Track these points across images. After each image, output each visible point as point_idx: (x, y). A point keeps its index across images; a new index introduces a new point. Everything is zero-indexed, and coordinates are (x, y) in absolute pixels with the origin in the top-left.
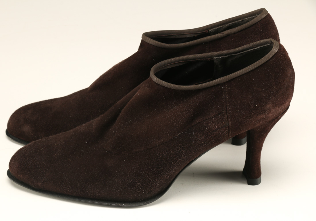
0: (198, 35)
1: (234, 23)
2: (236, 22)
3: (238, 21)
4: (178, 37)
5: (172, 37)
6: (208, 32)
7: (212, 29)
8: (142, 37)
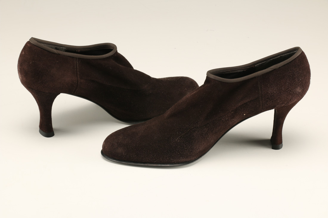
0: (246, 69)
1: (274, 59)
2: (276, 58)
3: (277, 57)
4: (231, 72)
5: (227, 73)
6: (254, 67)
7: (257, 65)
8: (207, 74)
